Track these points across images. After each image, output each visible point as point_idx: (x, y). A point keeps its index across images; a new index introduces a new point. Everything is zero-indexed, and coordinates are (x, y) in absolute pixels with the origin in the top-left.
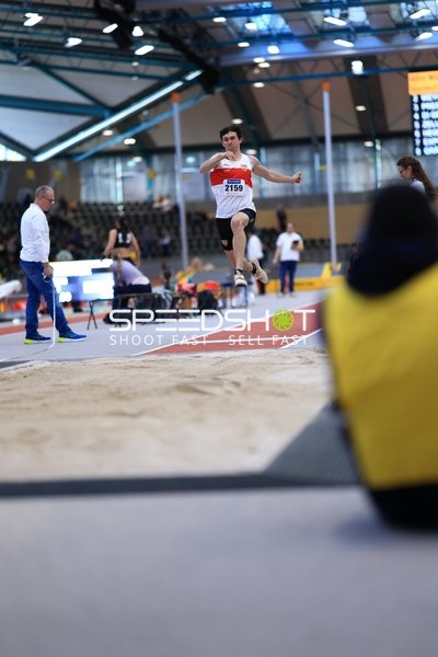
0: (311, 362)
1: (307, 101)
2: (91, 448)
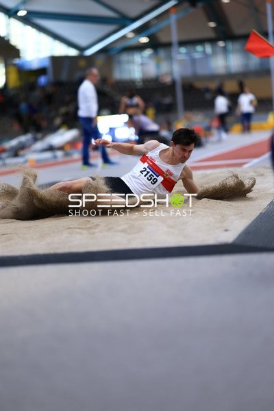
0: (262, 175)
1: (257, 10)
2: (124, 231)
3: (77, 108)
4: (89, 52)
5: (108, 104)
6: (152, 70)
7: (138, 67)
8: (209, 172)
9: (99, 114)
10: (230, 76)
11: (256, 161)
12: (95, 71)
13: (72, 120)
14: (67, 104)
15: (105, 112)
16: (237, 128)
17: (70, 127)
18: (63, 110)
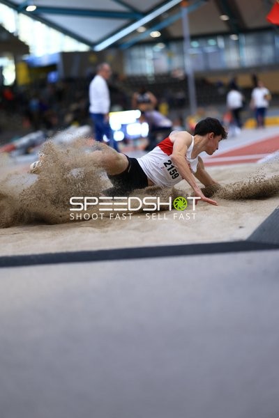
2: (136, 229)
3: (88, 105)
4: (100, 48)
5: (120, 100)
6: (164, 64)
7: (149, 63)
8: (222, 168)
9: (111, 110)
10: (243, 70)
11: (270, 156)
12: (106, 66)
13: (83, 116)
14: (77, 100)
15: (117, 108)
16: (251, 123)
17: (82, 124)
18: (74, 107)
